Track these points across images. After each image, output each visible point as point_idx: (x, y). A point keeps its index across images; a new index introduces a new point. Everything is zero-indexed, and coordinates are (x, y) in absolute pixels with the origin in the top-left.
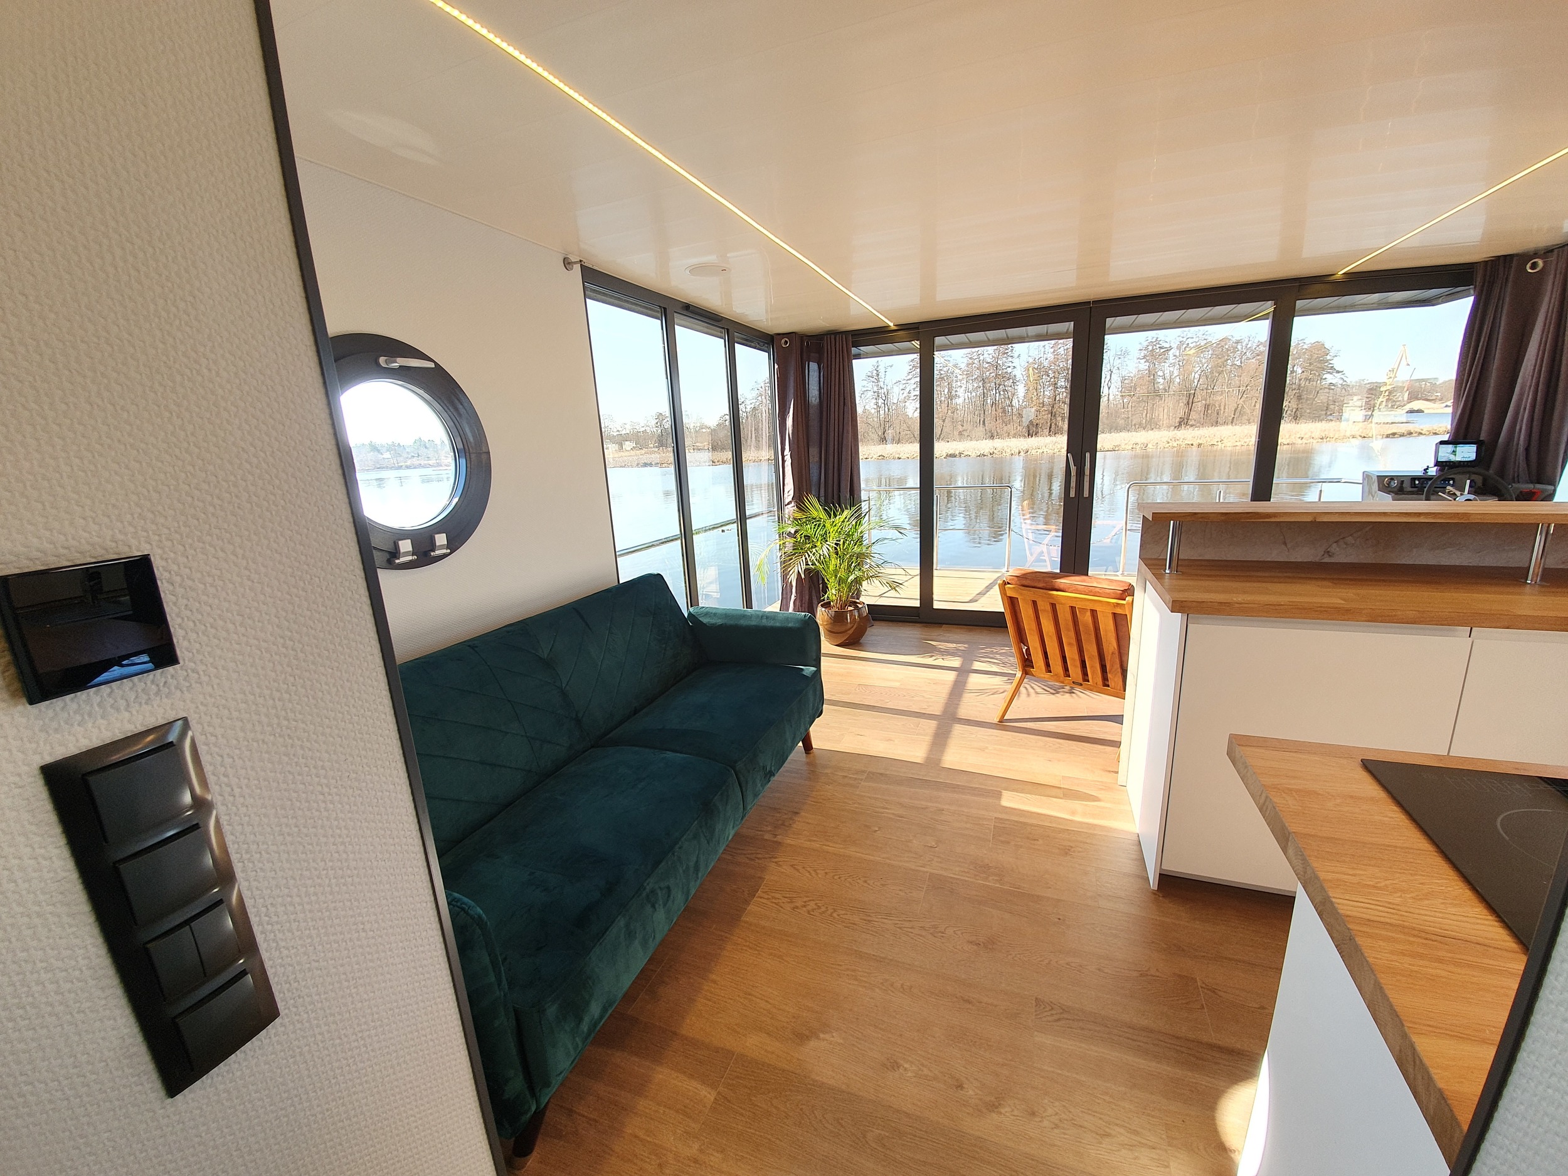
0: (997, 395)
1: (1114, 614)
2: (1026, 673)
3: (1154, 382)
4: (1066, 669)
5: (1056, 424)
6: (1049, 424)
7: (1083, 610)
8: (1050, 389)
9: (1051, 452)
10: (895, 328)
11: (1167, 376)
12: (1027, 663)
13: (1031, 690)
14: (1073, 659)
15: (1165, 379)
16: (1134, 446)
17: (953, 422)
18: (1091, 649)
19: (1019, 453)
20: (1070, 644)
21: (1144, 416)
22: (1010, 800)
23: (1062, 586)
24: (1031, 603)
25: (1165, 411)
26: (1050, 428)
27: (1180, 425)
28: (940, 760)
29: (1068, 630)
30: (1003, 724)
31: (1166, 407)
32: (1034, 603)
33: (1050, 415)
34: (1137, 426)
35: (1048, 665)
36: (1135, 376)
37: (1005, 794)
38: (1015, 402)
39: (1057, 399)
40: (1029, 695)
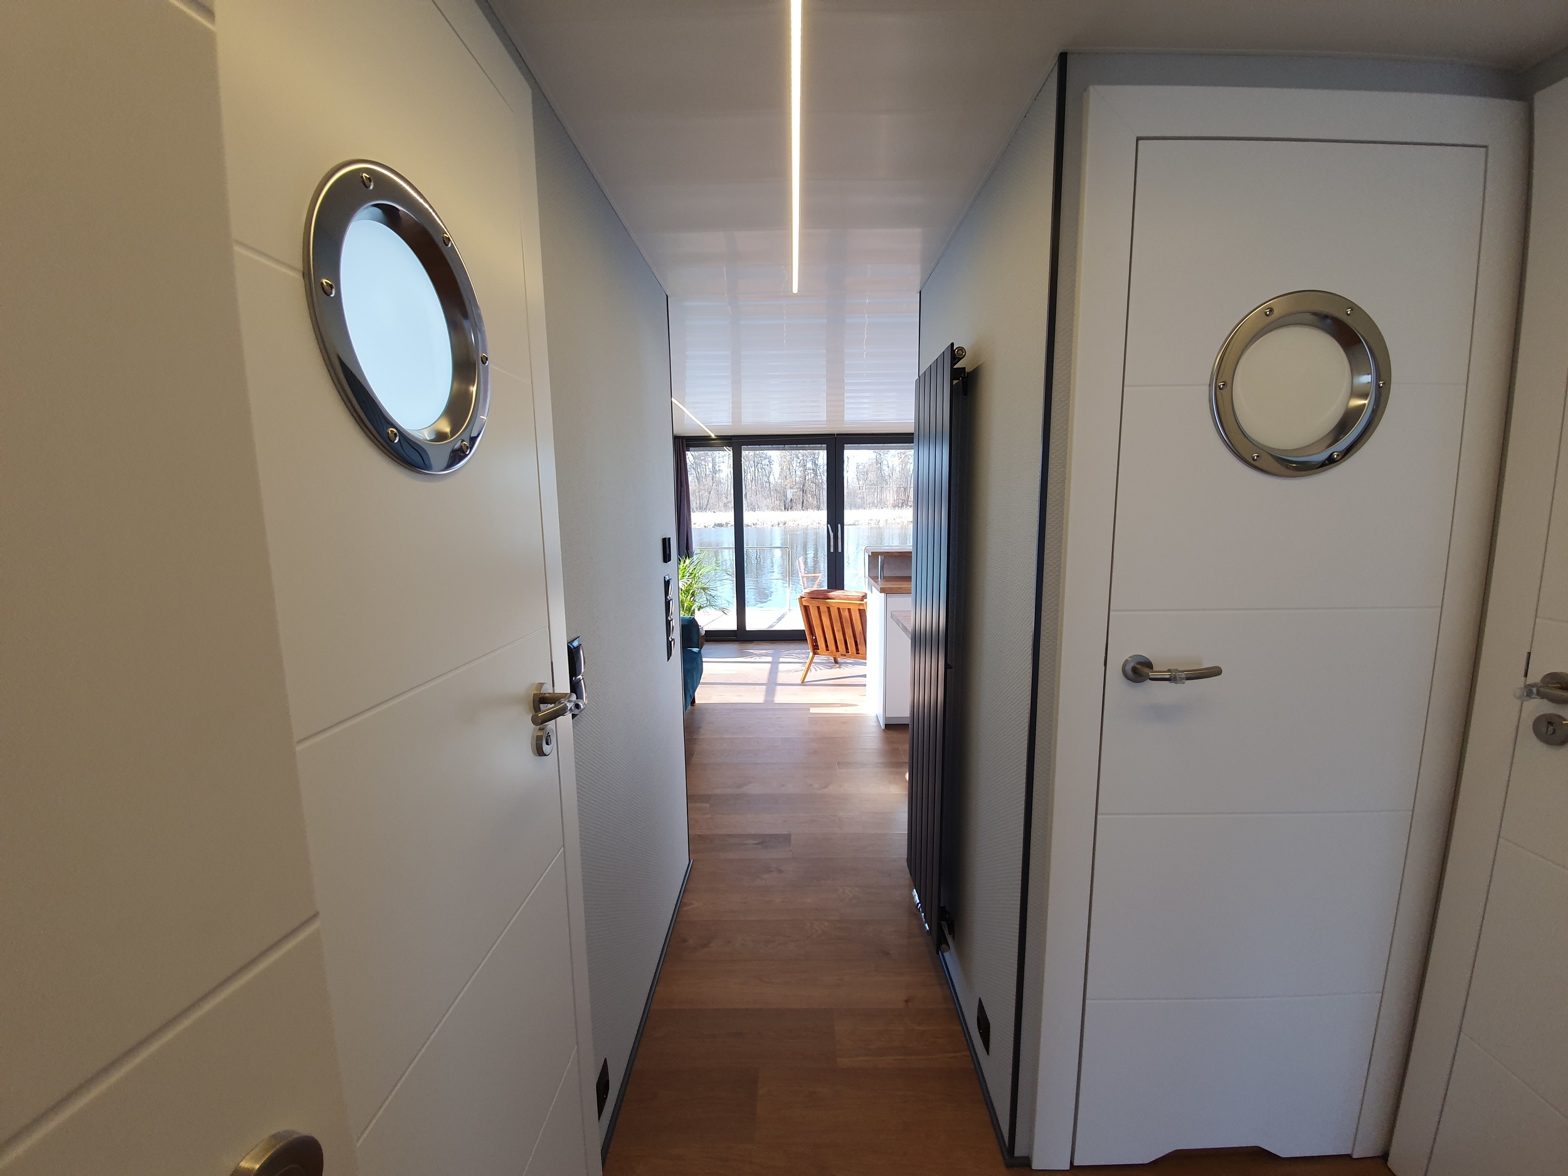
0: (756, 472)
1: (859, 610)
2: (815, 653)
3: (880, 469)
4: (837, 648)
5: (807, 501)
6: (801, 500)
7: (844, 609)
8: (800, 469)
9: (805, 525)
10: (715, 438)
11: (891, 466)
12: (815, 648)
13: (817, 668)
14: (840, 640)
15: (888, 467)
16: (870, 522)
17: (718, 494)
18: (849, 632)
19: (779, 524)
20: (838, 631)
21: (875, 497)
22: (813, 710)
23: (833, 597)
24: (816, 608)
25: (891, 493)
26: (803, 503)
27: (902, 506)
28: (773, 700)
29: (837, 622)
30: (803, 683)
31: (891, 491)
32: (818, 608)
33: (802, 492)
34: (871, 505)
35: (827, 646)
36: (867, 463)
37: (811, 709)
38: (772, 479)
39: (807, 478)
40: (816, 670)
